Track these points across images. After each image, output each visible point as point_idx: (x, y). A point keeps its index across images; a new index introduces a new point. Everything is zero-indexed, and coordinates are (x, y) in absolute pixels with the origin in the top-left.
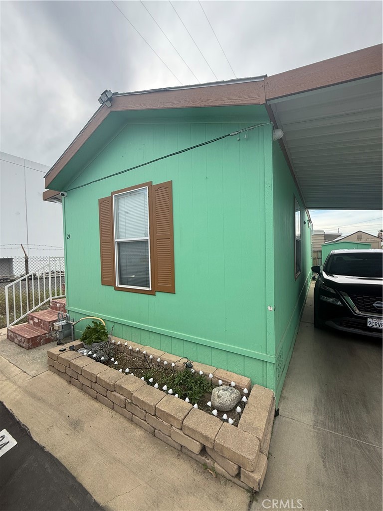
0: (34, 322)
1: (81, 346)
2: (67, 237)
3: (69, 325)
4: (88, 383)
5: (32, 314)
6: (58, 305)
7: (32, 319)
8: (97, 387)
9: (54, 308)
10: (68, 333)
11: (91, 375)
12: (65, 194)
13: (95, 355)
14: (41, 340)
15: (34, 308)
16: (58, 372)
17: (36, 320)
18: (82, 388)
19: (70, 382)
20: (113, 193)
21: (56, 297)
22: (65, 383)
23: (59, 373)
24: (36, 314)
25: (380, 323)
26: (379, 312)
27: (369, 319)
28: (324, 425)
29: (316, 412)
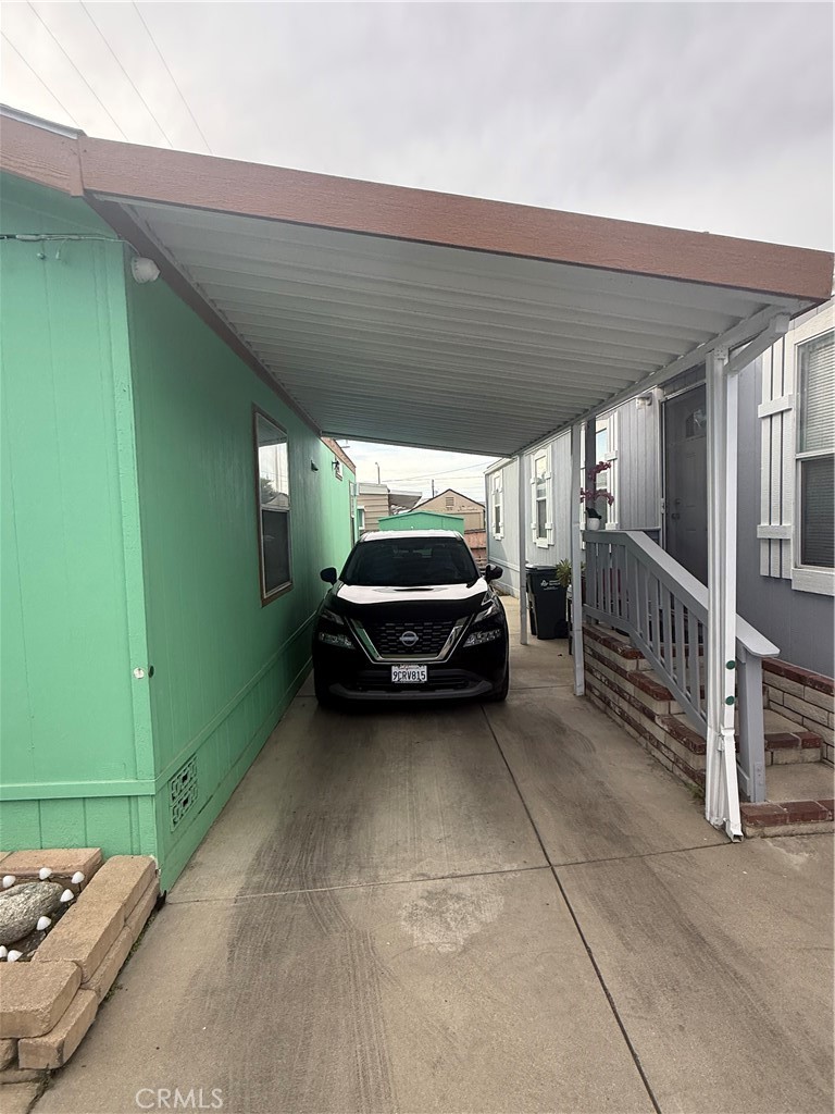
25: (410, 672)
26: (410, 650)
27: (394, 669)
28: (259, 888)
29: (252, 871)
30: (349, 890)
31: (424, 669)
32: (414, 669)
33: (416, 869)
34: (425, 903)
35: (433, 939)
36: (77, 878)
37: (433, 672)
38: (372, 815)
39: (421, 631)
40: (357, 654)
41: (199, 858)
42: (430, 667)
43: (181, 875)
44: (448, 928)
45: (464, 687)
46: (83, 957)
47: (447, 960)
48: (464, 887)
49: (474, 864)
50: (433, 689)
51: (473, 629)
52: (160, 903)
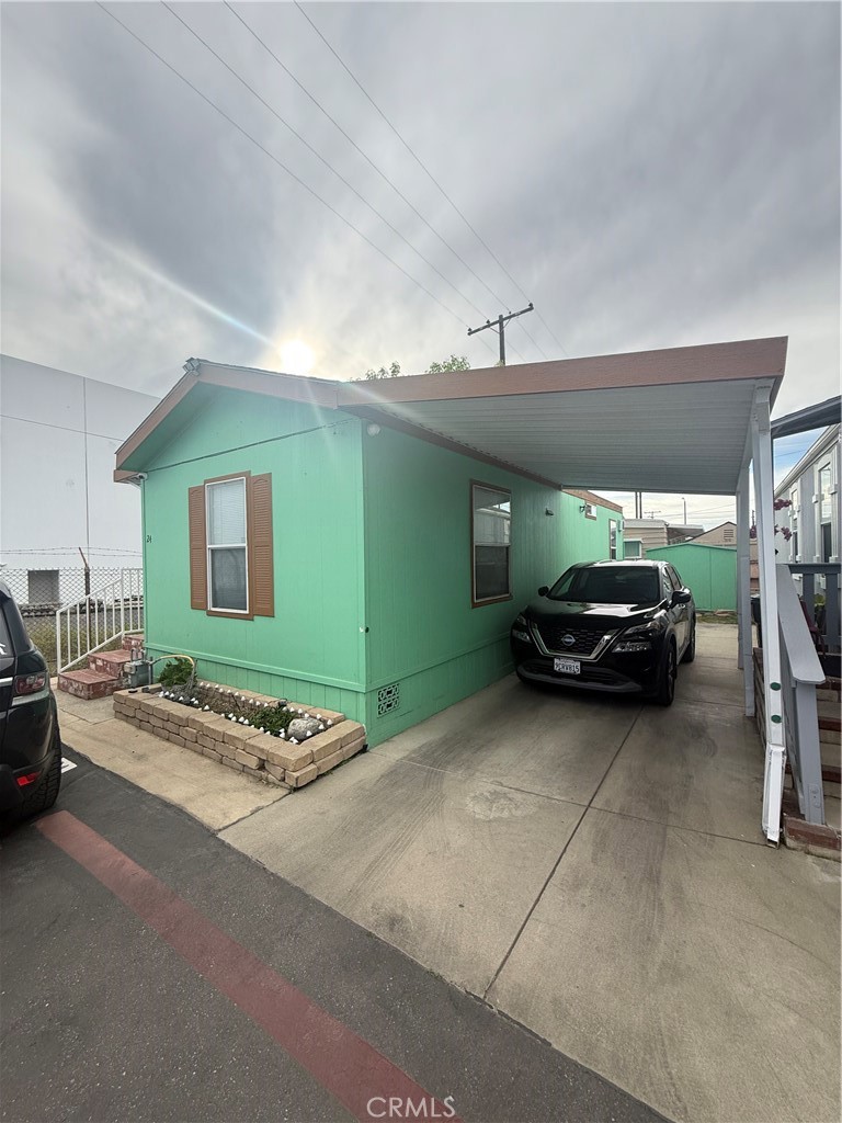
0: (97, 666)
1: (160, 690)
2: (147, 540)
3: (145, 665)
4: (159, 723)
5: (95, 655)
6: (133, 642)
7: (94, 662)
8: (169, 726)
9: (129, 647)
10: (143, 677)
11: (163, 712)
12: (145, 476)
13: (172, 695)
14: (106, 688)
15: (98, 647)
16: (124, 717)
17: (100, 663)
18: (153, 732)
19: (140, 728)
20: (206, 482)
21: (131, 631)
22: (133, 729)
23: (127, 718)
24: (102, 655)
25: (568, 664)
26: (570, 649)
27: (556, 661)
28: (411, 759)
29: (414, 751)
30: (453, 775)
31: (579, 664)
32: (570, 663)
33: (499, 779)
34: (488, 794)
35: (477, 809)
36: (329, 722)
37: (586, 668)
38: (498, 747)
39: (577, 635)
40: (532, 646)
41: (394, 739)
42: (583, 664)
43: (382, 743)
44: (490, 810)
45: (613, 683)
46: (315, 750)
47: (476, 821)
48: (518, 797)
49: (537, 789)
50: (586, 681)
51: (621, 640)
52: (364, 750)
